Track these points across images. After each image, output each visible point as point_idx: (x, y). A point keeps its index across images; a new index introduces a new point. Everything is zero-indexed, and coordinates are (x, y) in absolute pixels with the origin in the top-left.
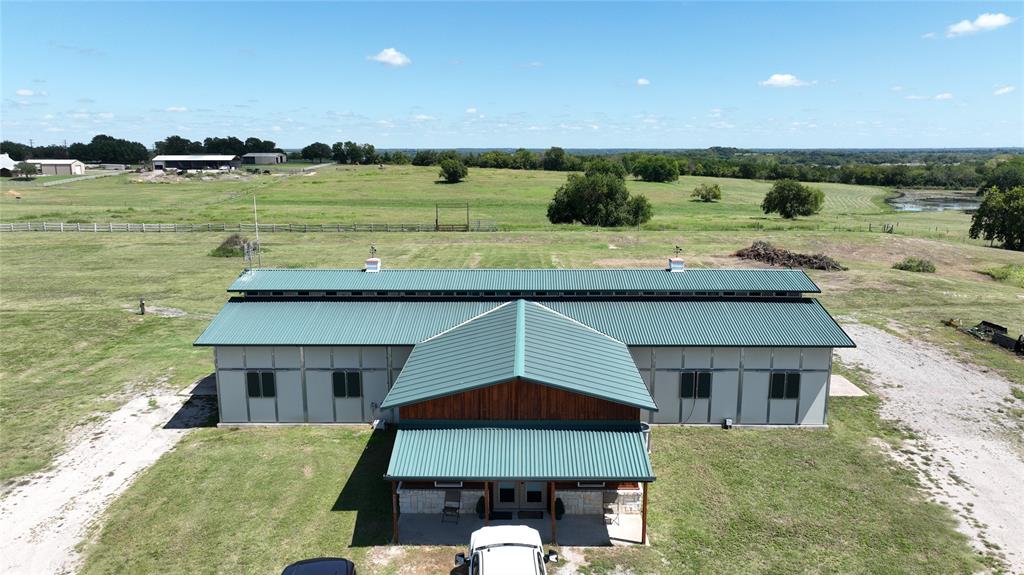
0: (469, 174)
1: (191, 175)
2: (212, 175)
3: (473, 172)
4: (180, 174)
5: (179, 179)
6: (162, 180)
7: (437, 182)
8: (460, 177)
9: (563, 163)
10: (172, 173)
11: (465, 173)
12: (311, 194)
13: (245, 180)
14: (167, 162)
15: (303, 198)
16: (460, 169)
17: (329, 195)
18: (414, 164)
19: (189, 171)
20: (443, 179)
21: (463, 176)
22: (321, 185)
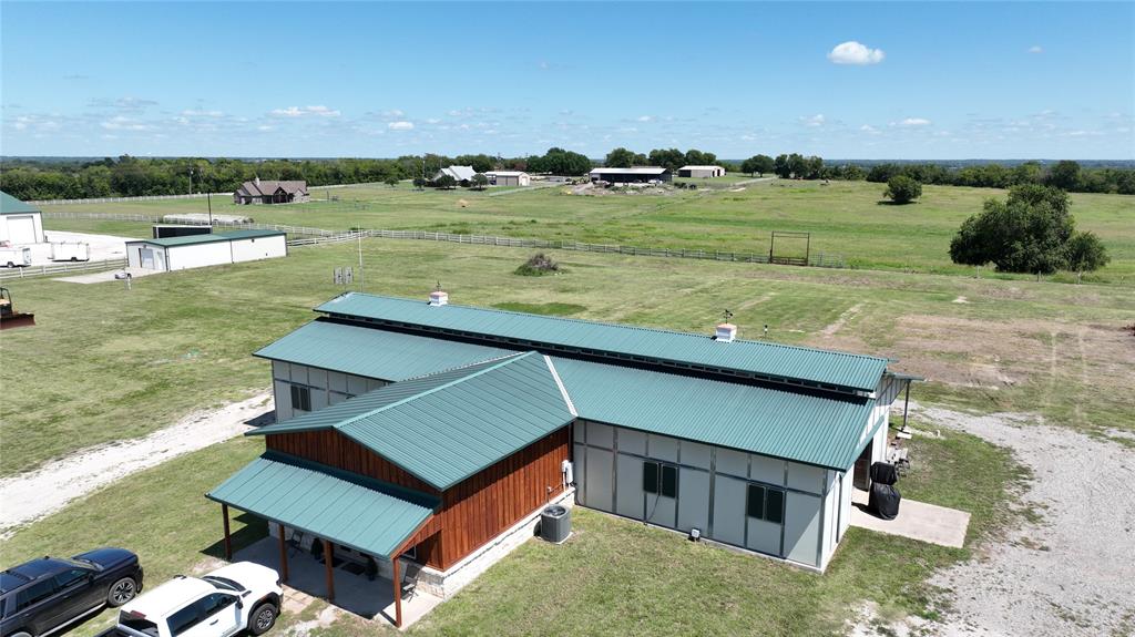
0: (923, 194)
1: (617, 189)
2: (637, 189)
3: (929, 192)
4: (607, 187)
5: (605, 192)
6: (590, 193)
7: (880, 203)
8: (910, 196)
10: (600, 186)
11: (917, 193)
12: (724, 212)
13: (667, 194)
14: (602, 175)
15: (713, 216)
16: (911, 188)
17: (743, 213)
18: (868, 180)
19: (617, 184)
20: (888, 199)
21: (915, 197)
22: (742, 202)
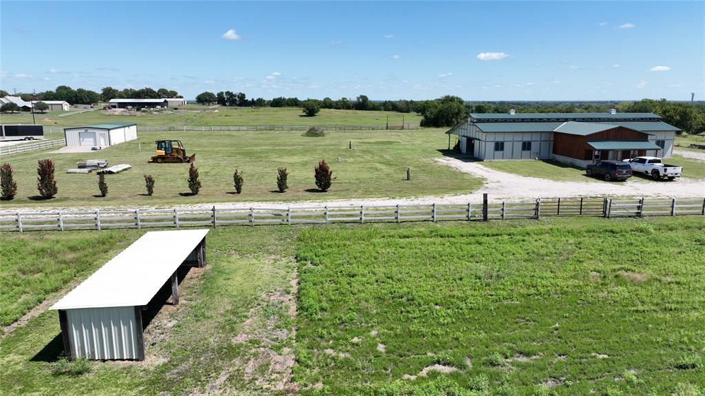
2: (158, 112)
4: (138, 110)
7: (301, 116)
9: (367, 105)
11: (318, 110)
14: (119, 103)
16: (316, 108)
20: (304, 114)
21: (317, 113)
